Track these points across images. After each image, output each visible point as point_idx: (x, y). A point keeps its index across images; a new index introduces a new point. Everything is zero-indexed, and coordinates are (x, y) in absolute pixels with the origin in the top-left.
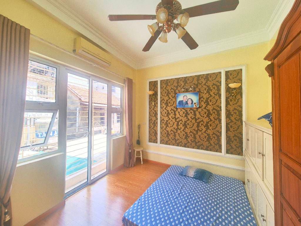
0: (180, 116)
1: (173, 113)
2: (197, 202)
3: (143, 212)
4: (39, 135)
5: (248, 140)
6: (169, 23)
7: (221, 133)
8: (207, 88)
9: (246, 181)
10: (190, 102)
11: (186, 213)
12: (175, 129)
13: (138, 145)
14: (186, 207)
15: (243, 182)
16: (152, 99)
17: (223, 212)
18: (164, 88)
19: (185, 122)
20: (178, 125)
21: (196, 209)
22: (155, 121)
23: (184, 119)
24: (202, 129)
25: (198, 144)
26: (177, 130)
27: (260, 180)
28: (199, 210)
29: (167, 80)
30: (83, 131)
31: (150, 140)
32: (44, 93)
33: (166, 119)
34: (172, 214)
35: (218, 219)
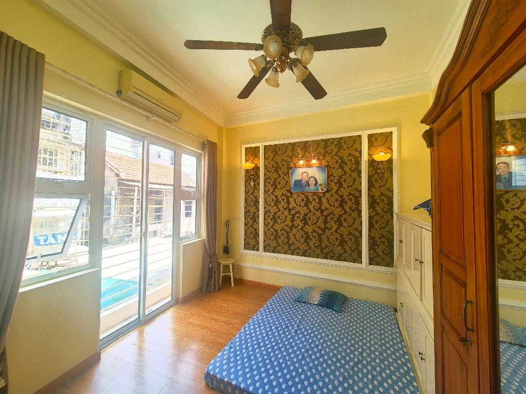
0: (297, 205)
1: (285, 201)
2: (325, 341)
3: (239, 362)
4: (40, 240)
5: (401, 242)
6: (283, 58)
7: (361, 232)
8: (340, 161)
9: (399, 306)
10: (312, 182)
11: (308, 360)
12: (288, 227)
13: (225, 254)
14: (307, 351)
15: (393, 308)
16: (249, 177)
17: (365, 355)
18: (271, 158)
19: (306, 215)
20: (293, 220)
21: (323, 352)
22: (254, 213)
23: (303, 210)
24: (332, 227)
25: (325, 251)
26: (291, 228)
27: (416, 299)
28: (327, 354)
29: (276, 145)
30: (124, 233)
31: (247, 246)
32: (50, 164)
33: (273, 210)
34: (285, 361)
35: (356, 364)
